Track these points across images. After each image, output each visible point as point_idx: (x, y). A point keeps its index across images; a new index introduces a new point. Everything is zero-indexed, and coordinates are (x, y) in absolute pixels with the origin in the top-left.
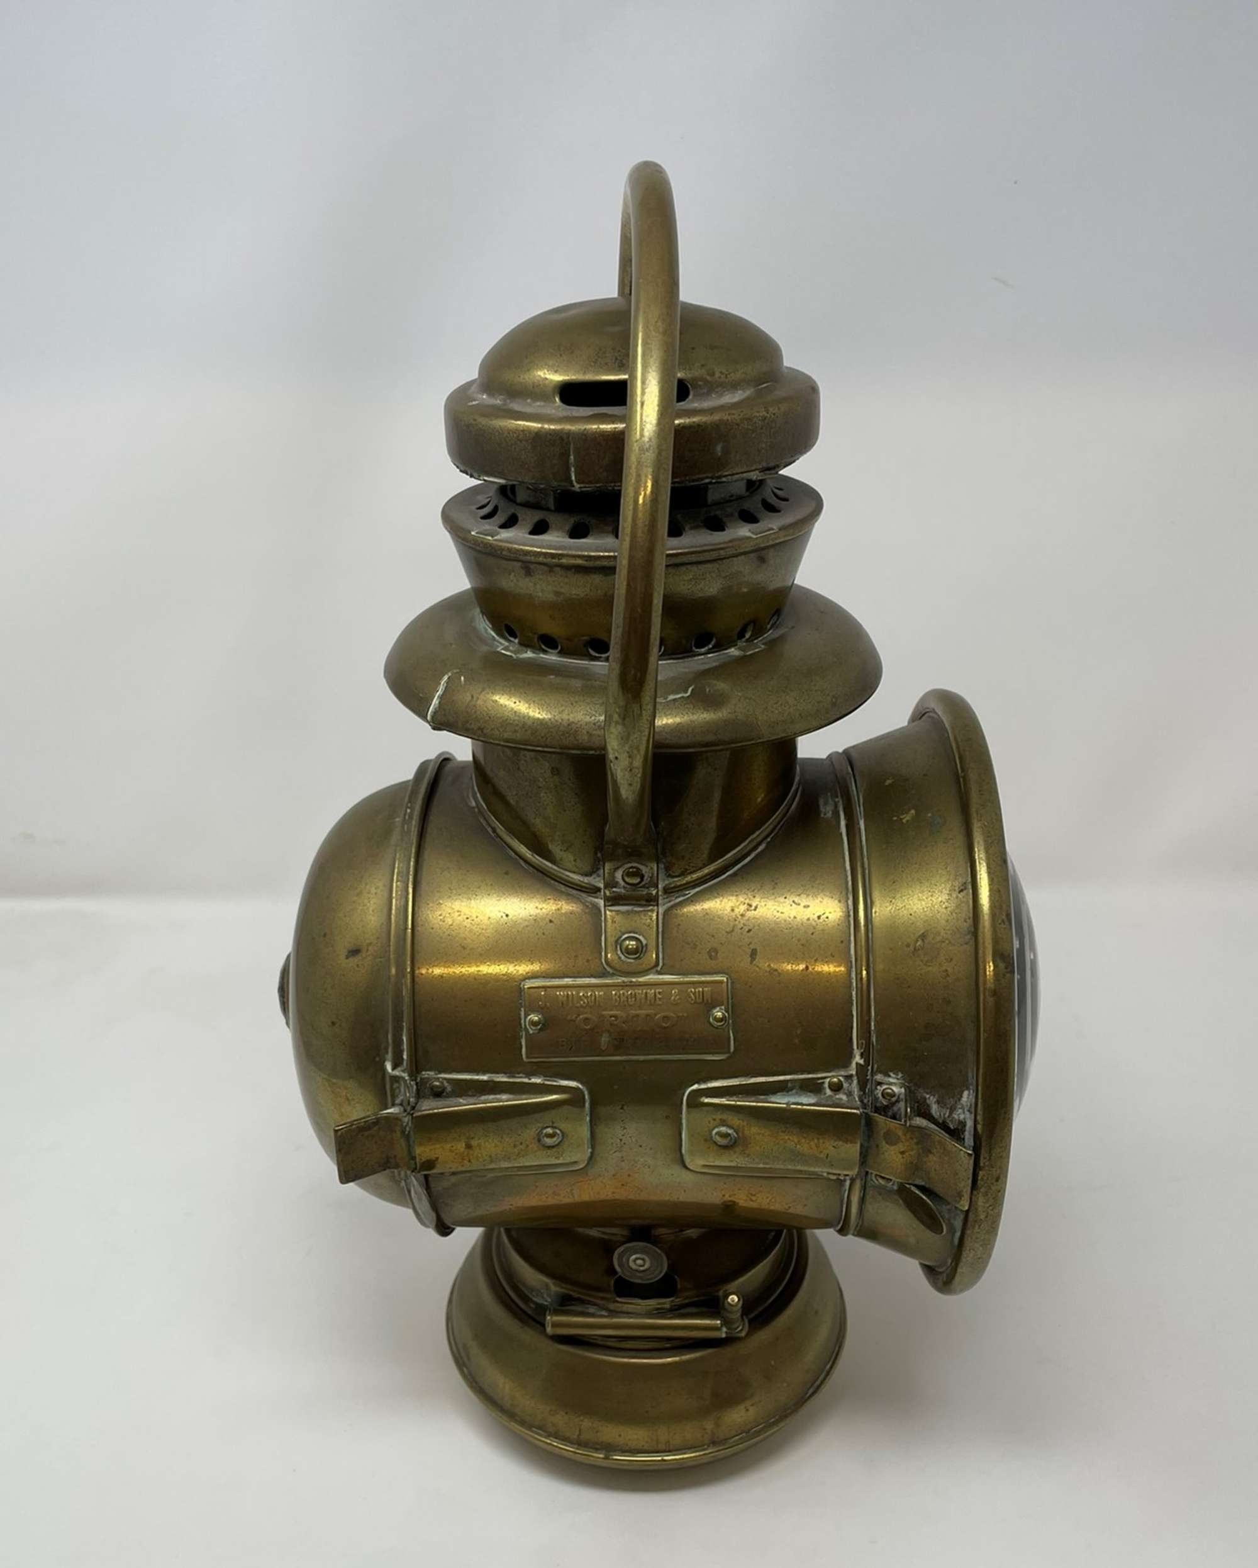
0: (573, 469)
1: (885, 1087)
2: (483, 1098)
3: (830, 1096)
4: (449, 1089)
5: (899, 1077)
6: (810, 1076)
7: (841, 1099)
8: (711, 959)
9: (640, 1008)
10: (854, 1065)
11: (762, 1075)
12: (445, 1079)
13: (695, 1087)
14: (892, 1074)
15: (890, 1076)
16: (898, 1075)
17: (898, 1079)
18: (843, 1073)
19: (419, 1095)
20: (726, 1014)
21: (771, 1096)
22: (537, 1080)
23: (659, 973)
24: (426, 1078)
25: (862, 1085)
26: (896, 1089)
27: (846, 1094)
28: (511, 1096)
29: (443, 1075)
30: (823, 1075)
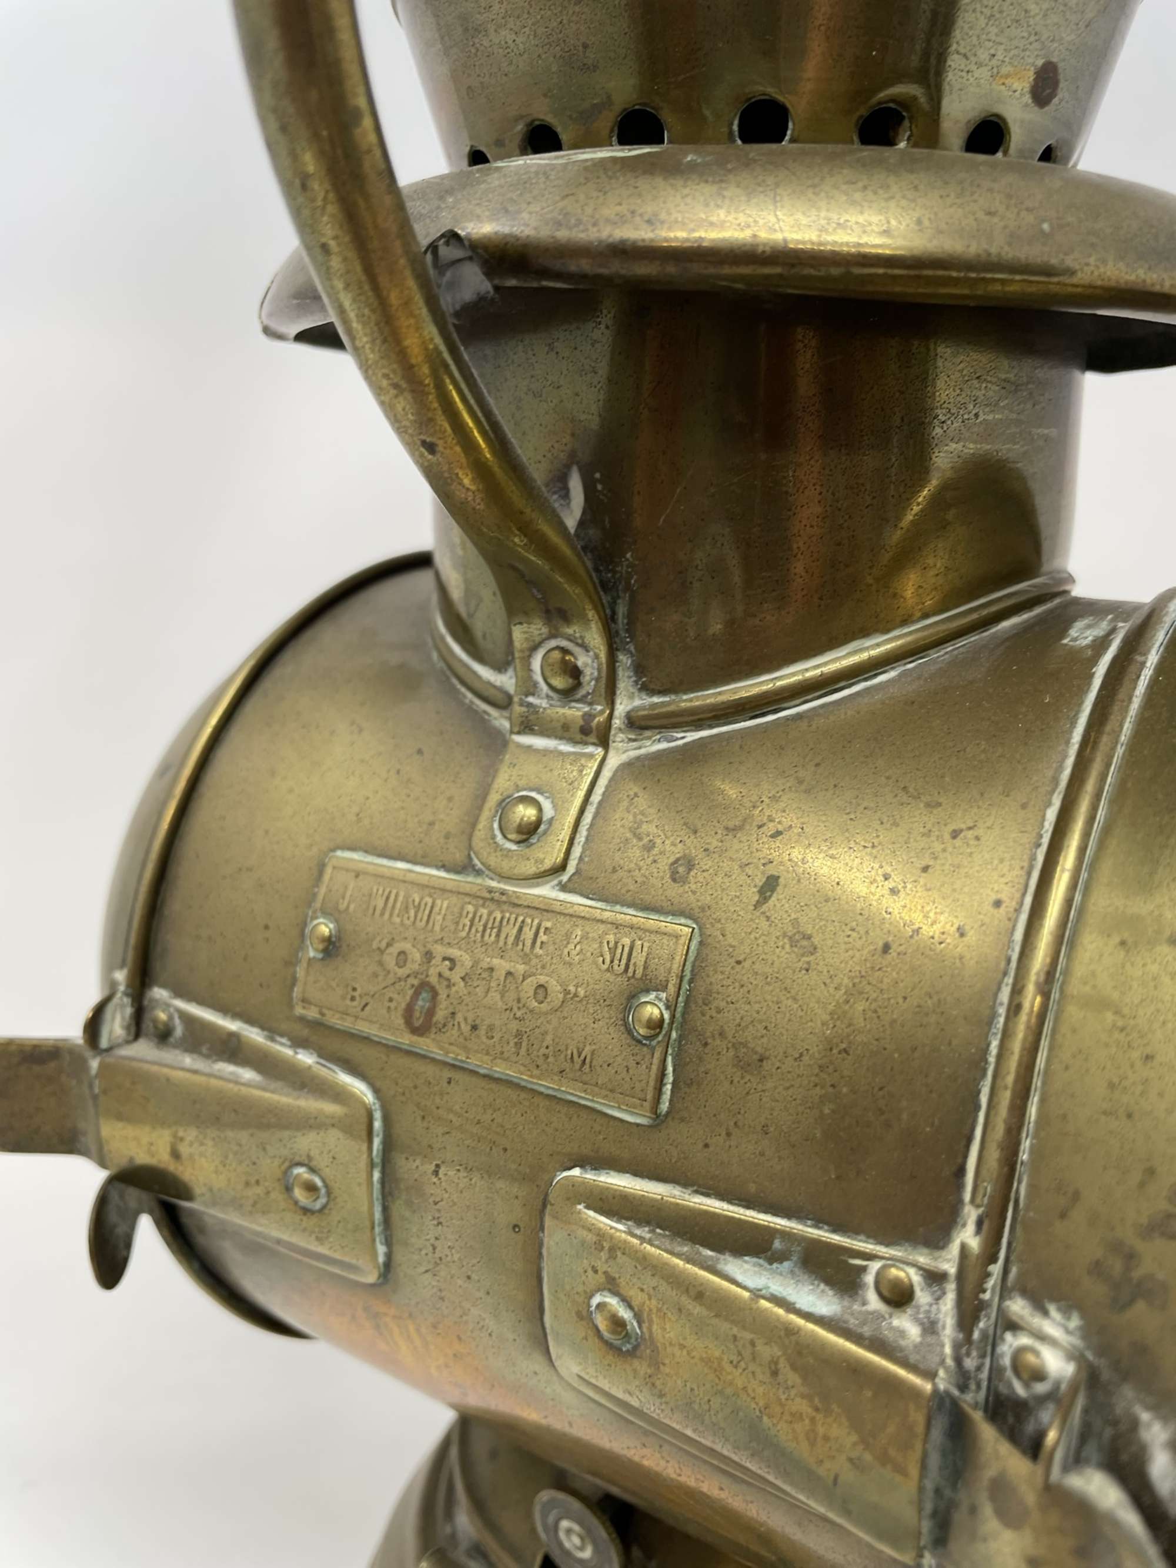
2: (219, 1066)
3: (878, 1316)
5: (1072, 1326)
6: (836, 1238)
8: (674, 880)
9: (502, 953)
10: (954, 1249)
11: (722, 1197)
12: (179, 1010)
13: (576, 1174)
14: (1056, 1311)
15: (1045, 1313)
16: (1069, 1319)
17: (1068, 1331)
18: (923, 1258)
20: (667, 1016)
21: (728, 1257)
22: (306, 1059)
23: (564, 888)
25: (966, 1314)
26: (1055, 1360)
27: (920, 1322)
28: (258, 1078)
29: (180, 1004)
30: (869, 1247)
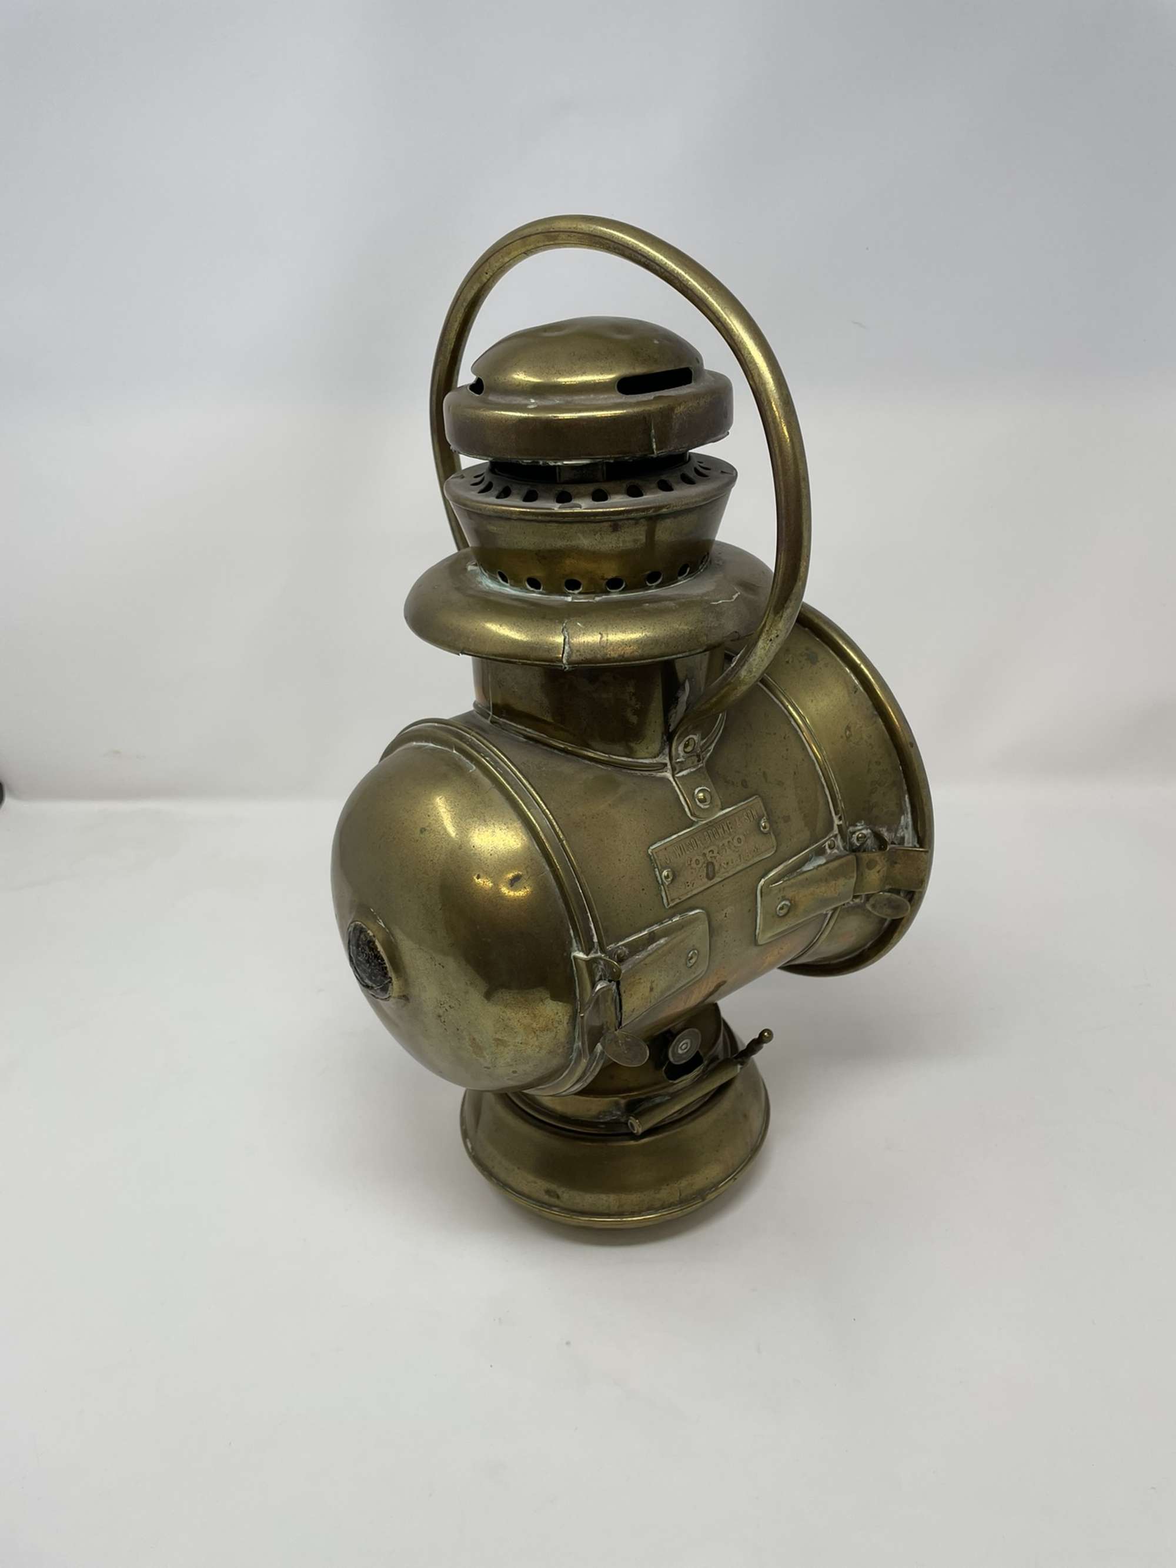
0: (654, 440)
1: (857, 833)
2: (650, 948)
4: (628, 951)
5: (863, 824)
6: (817, 845)
7: (835, 853)
9: (723, 838)
10: (836, 828)
11: (794, 856)
12: (623, 945)
13: (763, 880)
14: (859, 824)
15: (857, 826)
16: (862, 822)
17: (862, 825)
18: (832, 835)
20: (767, 822)
21: (803, 867)
22: (677, 919)
23: (722, 809)
24: (610, 950)
25: (843, 838)
26: (864, 832)
28: (666, 939)
29: (620, 943)
30: (823, 841)
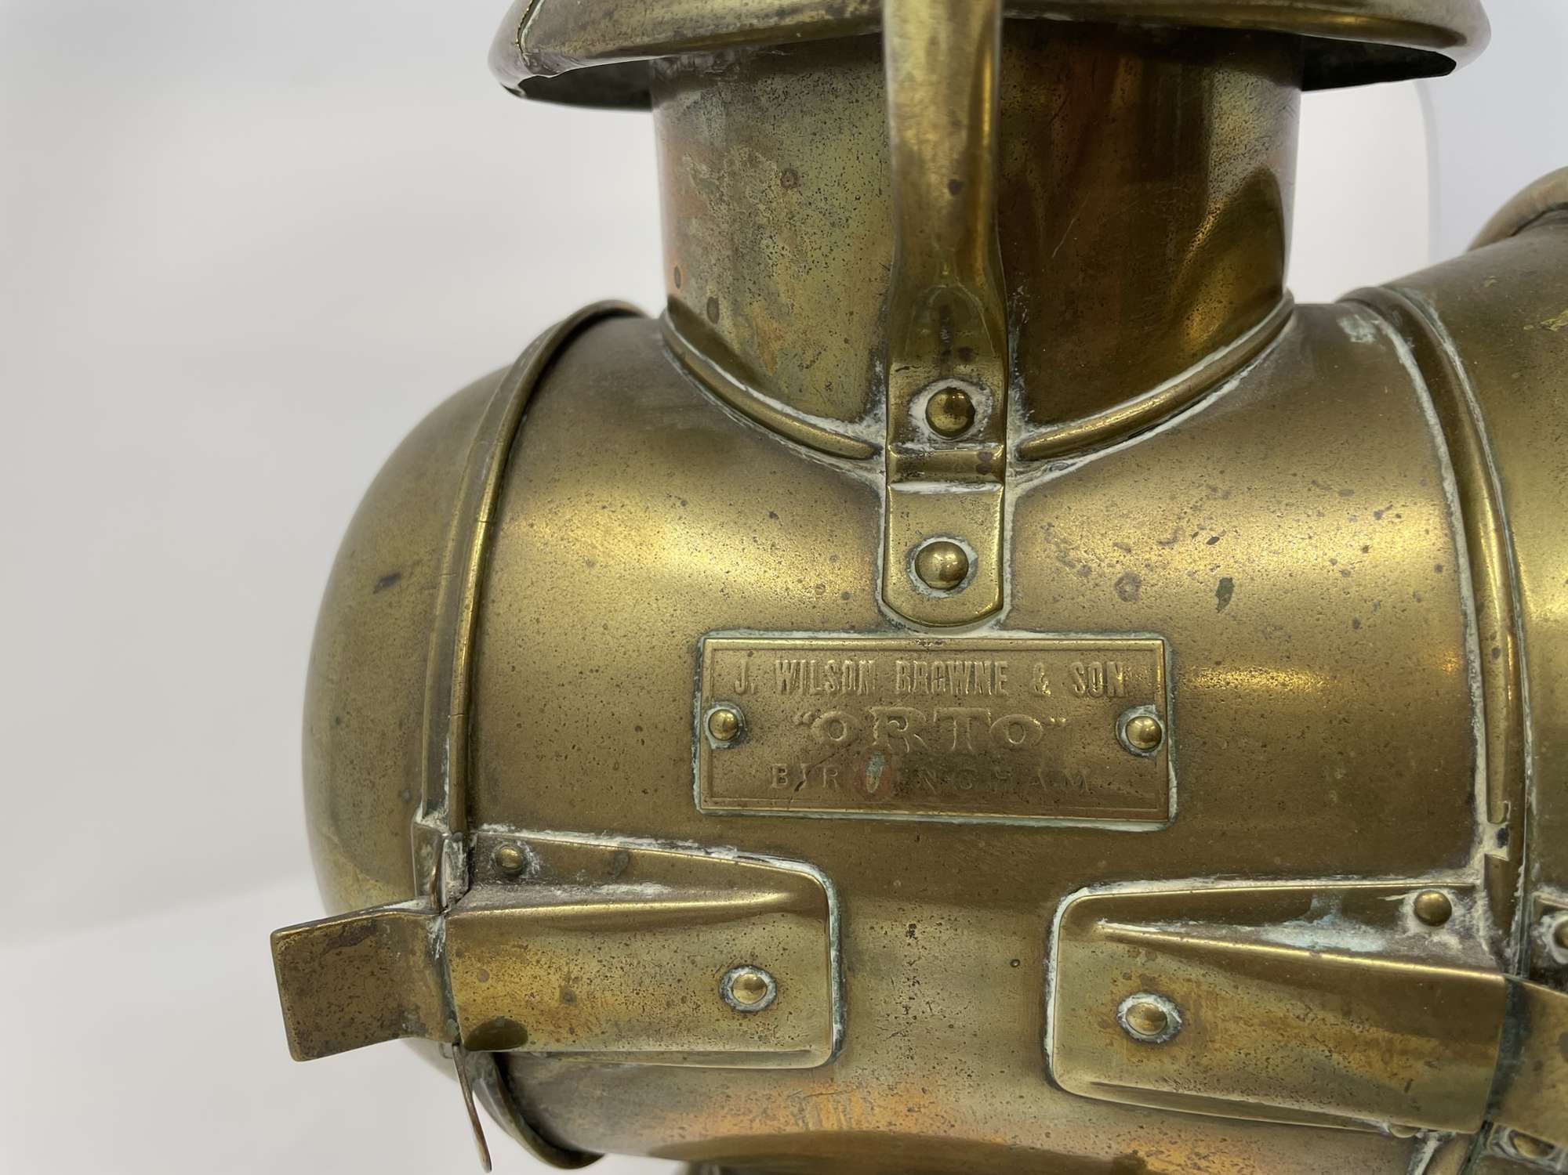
2: (606, 889)
3: (1418, 937)
4: (535, 865)
6: (1367, 884)
7: (1445, 945)
8: (1125, 599)
9: (959, 700)
11: (1245, 876)
12: (528, 842)
13: (1084, 894)
18: (1450, 879)
19: (472, 876)
20: (1162, 726)
21: (1267, 927)
22: (724, 856)
23: (1003, 626)
24: (490, 838)
25: (1502, 912)
27: (1458, 933)
28: (666, 890)
29: (526, 834)
30: (1400, 883)
